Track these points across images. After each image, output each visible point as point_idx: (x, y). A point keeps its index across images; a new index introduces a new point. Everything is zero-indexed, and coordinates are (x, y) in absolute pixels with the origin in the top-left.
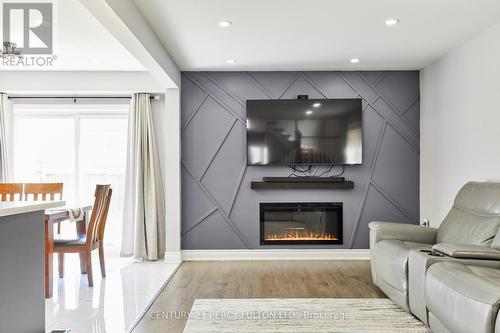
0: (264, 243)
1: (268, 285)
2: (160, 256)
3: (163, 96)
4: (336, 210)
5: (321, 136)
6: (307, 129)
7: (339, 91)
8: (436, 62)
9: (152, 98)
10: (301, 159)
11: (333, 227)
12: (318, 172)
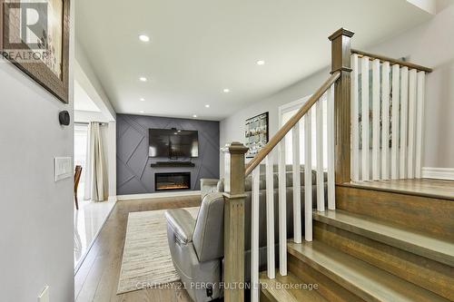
0: (157, 190)
1: (158, 206)
2: (105, 199)
3: (107, 124)
4: (187, 176)
5: (180, 144)
6: (173, 140)
7: (189, 127)
8: (225, 119)
9: (100, 124)
10: (171, 154)
11: (187, 182)
12: (180, 160)
